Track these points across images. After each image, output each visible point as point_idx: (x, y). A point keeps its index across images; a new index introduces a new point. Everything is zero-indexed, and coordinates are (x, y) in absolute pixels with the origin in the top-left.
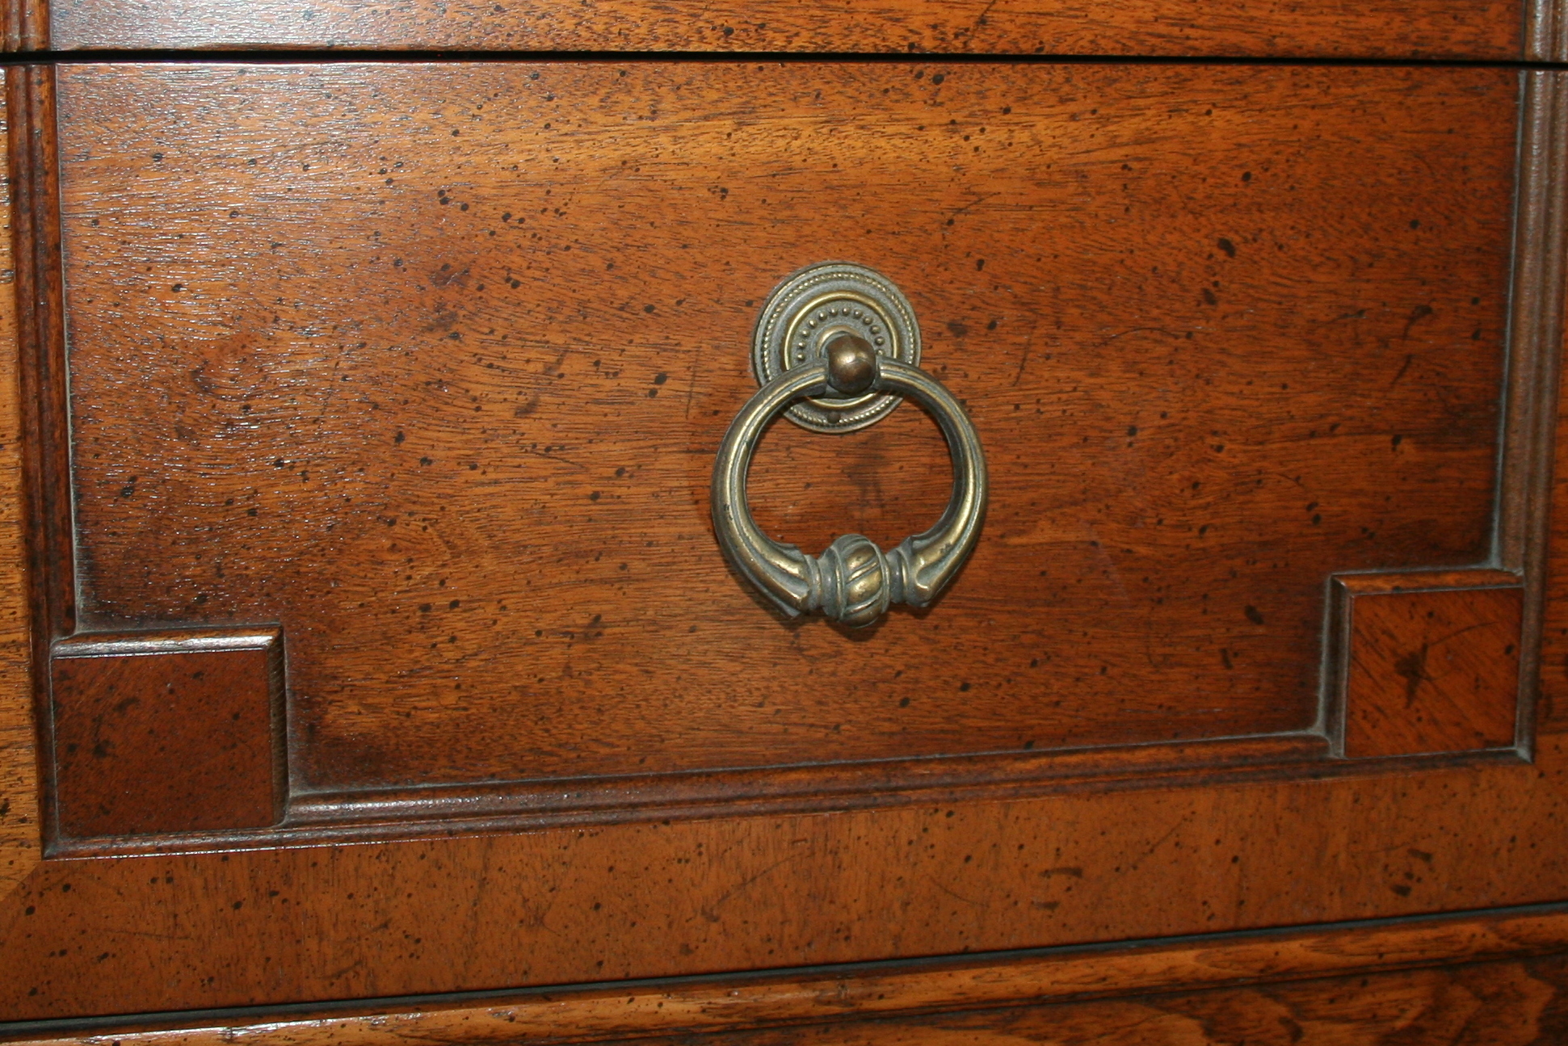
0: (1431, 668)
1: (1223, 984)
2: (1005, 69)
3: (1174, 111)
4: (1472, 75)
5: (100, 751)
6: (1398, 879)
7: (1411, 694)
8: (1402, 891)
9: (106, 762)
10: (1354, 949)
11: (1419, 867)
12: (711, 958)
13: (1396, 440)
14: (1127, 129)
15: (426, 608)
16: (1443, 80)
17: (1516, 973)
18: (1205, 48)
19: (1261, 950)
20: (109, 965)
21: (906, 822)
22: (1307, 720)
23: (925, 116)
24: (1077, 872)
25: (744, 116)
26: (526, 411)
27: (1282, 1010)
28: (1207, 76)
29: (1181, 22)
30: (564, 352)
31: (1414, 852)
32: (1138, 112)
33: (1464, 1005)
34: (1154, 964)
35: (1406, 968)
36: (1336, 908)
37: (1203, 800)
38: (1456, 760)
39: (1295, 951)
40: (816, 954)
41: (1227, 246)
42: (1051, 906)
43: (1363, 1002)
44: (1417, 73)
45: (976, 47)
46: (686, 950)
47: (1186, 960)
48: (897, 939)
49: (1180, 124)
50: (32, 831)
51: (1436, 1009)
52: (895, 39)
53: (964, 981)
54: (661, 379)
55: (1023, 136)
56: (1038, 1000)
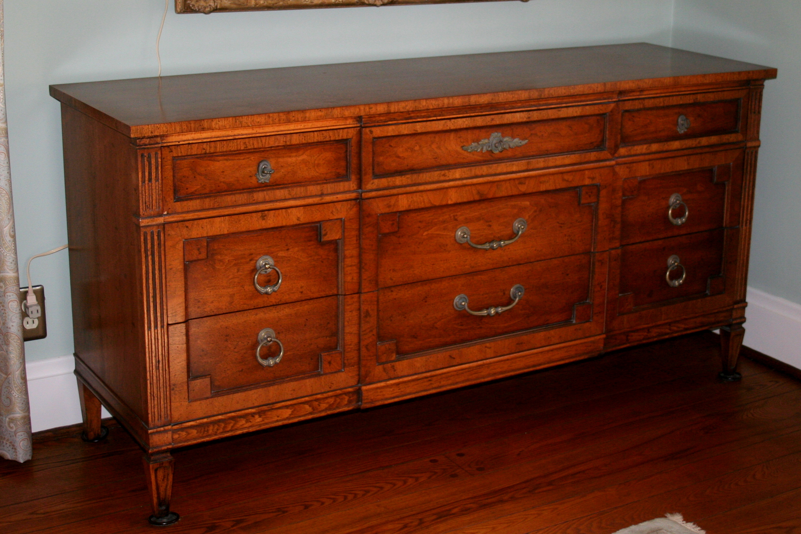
0: (332, 362)
1: (311, 401)
2: (283, 305)
3: (301, 306)
4: (332, 297)
5: (193, 391)
6: (330, 387)
7: (330, 366)
8: (330, 388)
9: (194, 392)
10: (325, 395)
11: (332, 385)
12: (256, 404)
13: (326, 337)
14: (296, 309)
15: (225, 371)
16: (330, 298)
17: (344, 396)
18: (304, 299)
19: (315, 397)
20: (195, 413)
21: (276, 387)
22: (318, 369)
23: (274, 311)
24: (294, 390)
25: (256, 314)
26: (235, 348)
27: (318, 403)
28: (304, 302)
29: (301, 297)
30: (238, 342)
31: (331, 383)
32: (296, 307)
33: (338, 400)
34: (303, 399)
35: (331, 397)
36: (323, 391)
37: (307, 380)
38: (335, 372)
39: (319, 396)
40: (267, 402)
41: (307, 320)
42: (292, 394)
43: (326, 401)
44: (327, 298)
45: (280, 303)
46: (253, 404)
47: (307, 399)
48: (275, 400)
49: (301, 308)
50: (187, 400)
51: (335, 401)
52: (271, 304)
53: (283, 404)
54: (248, 343)
55: (285, 312)
56: (291, 405)
